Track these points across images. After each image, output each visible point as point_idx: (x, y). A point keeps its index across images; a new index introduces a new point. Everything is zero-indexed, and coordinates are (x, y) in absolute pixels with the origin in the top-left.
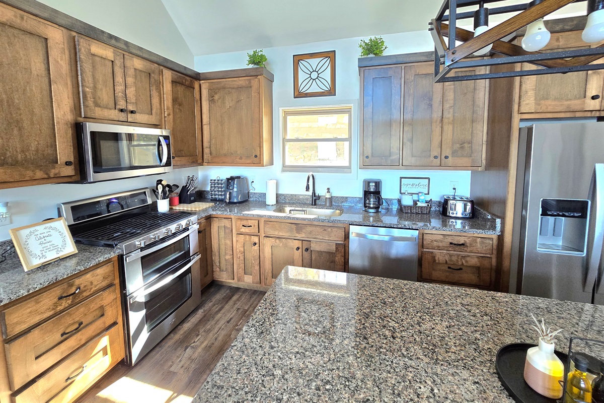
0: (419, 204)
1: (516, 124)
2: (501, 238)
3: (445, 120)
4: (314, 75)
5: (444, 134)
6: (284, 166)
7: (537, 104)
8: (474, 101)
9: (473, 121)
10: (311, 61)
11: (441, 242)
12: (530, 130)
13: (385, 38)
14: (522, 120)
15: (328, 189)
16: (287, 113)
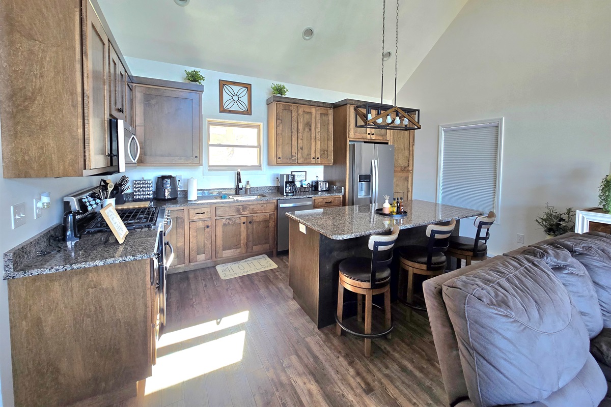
0: (304, 186)
1: (348, 143)
2: (344, 196)
3: (317, 139)
4: (236, 98)
5: (317, 146)
6: (209, 166)
7: (354, 135)
8: (328, 130)
9: (328, 140)
10: (233, 87)
11: (322, 202)
12: (354, 145)
13: (287, 86)
14: (350, 141)
15: (248, 182)
16: (210, 123)
